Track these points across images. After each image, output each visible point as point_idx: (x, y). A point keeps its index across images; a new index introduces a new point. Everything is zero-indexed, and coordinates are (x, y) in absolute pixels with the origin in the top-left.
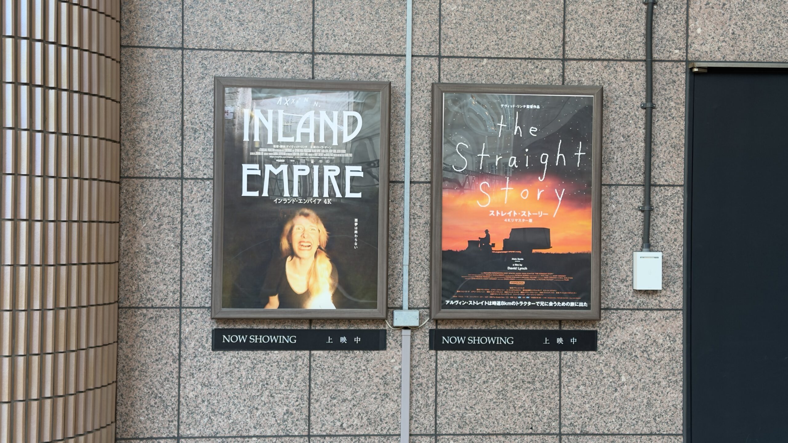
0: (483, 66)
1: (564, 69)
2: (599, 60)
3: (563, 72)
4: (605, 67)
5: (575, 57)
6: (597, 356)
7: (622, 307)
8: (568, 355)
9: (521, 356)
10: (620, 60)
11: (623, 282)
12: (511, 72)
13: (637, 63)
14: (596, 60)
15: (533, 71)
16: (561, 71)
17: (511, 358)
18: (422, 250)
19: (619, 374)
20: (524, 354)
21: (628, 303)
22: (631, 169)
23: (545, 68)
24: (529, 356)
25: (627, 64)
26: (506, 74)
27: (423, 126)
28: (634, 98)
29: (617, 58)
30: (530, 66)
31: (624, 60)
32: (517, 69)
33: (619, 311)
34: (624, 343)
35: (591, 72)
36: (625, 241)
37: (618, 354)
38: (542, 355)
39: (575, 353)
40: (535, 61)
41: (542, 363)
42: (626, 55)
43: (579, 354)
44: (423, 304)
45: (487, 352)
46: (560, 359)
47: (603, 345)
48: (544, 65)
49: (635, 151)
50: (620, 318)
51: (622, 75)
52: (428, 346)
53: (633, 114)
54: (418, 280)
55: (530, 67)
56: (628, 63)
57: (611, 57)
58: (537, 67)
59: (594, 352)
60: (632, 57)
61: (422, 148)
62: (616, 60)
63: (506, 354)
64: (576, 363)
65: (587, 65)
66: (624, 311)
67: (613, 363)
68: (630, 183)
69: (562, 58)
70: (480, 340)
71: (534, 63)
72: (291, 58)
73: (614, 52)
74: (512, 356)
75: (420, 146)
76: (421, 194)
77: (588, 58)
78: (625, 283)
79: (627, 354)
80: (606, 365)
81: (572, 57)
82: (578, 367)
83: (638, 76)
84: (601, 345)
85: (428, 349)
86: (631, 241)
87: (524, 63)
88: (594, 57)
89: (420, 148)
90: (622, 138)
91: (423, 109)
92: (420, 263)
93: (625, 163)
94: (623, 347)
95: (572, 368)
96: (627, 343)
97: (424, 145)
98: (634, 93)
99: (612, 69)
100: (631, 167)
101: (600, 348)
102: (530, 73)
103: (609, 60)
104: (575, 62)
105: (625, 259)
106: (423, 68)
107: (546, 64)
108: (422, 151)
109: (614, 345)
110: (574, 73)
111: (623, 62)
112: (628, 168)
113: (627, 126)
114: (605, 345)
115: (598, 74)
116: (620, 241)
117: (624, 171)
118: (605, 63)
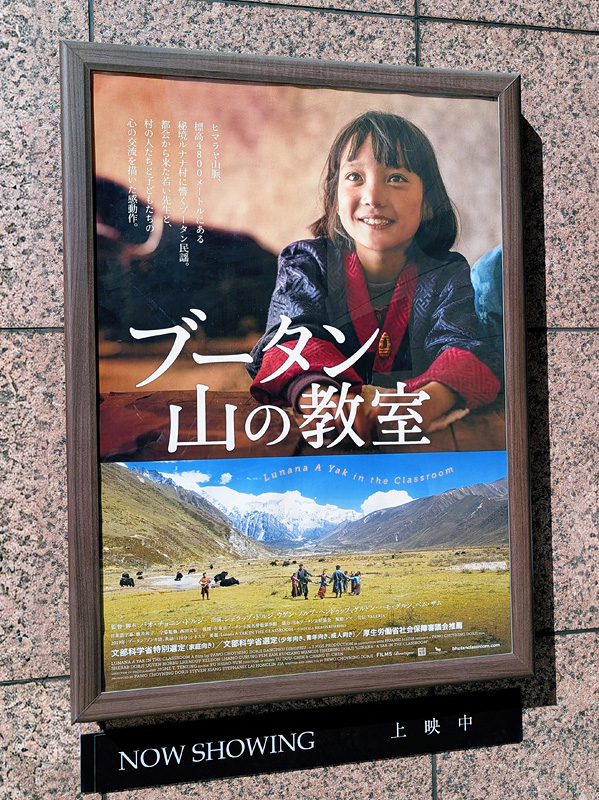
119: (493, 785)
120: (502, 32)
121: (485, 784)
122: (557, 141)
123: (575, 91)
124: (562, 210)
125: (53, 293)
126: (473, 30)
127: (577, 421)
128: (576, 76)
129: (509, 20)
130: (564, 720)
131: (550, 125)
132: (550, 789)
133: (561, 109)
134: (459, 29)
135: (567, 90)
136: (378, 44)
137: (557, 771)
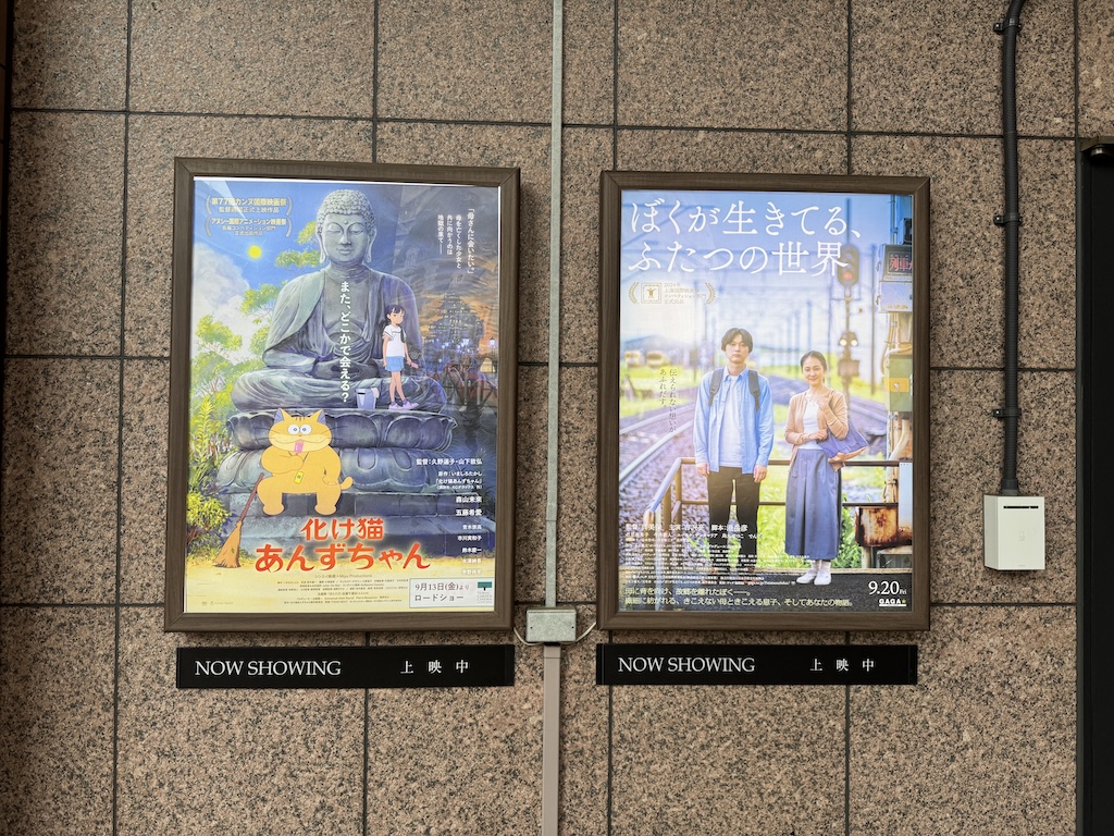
0: (697, 144)
1: (849, 150)
2: (915, 134)
3: (849, 156)
4: (927, 148)
5: (871, 129)
6: (918, 694)
7: (963, 600)
8: (864, 692)
9: (773, 696)
10: (955, 136)
11: (964, 553)
12: (751, 155)
13: (986, 141)
14: (909, 134)
15: (792, 155)
16: (845, 154)
17: (754, 700)
18: (581, 491)
19: (958, 728)
20: (780, 691)
21: (975, 592)
22: (977, 339)
23: (814, 149)
24: (788, 696)
25: (966, 143)
26: (740, 159)
27: (584, 259)
28: (981, 206)
29: (947, 132)
30: (788, 146)
31: (961, 135)
32: (763, 150)
33: (958, 608)
34: (967, 668)
35: (900, 156)
36: (967, 474)
37: (957, 691)
38: (813, 694)
39: (876, 688)
40: (796, 135)
41: (813, 709)
42: (965, 126)
43: (884, 691)
44: (585, 596)
45: (706, 688)
46: (848, 701)
47: (927, 673)
48: (812, 144)
49: (984, 305)
50: (960, 621)
51: (957, 163)
52: (594, 677)
53: (979, 235)
54: (574, 550)
55: (786, 147)
56: (969, 140)
57: (937, 130)
58: (800, 146)
59: (912, 687)
60: (976, 130)
61: (582, 301)
62: (948, 135)
63: (743, 692)
64: (877, 708)
65: (892, 142)
66: (968, 608)
67: (948, 705)
68: (976, 365)
69: (846, 130)
70: (690, 665)
71: (794, 139)
72: (332, 128)
73: (943, 119)
74: (756, 696)
75: (579, 297)
76: (580, 386)
77: (895, 130)
78: (969, 555)
79: (973, 689)
80: (934, 710)
81: (864, 128)
82: (882, 716)
83: (987, 166)
84: (924, 672)
85: (594, 683)
86: (979, 474)
87: (776, 139)
88: (906, 129)
89: (577, 300)
90: (961, 281)
91: (584, 225)
92: (578, 516)
93: (966, 326)
94: (965, 676)
95: (871, 717)
96: (974, 669)
97: (586, 294)
98: (982, 196)
99: (940, 150)
100: (978, 334)
101: (923, 679)
102: (787, 157)
103: (933, 134)
104: (871, 137)
105: (968, 509)
106: (584, 148)
107: (816, 141)
108: (583, 307)
109: (948, 672)
110: (870, 159)
111: (959, 139)
112: (973, 337)
113: (969, 259)
114: (931, 674)
115: (914, 159)
116: (958, 475)
117: (964, 341)
118: (927, 140)
119: (894, 717)
120: (916, 140)
121: (887, 714)
122: (959, 222)
123: (974, 182)
124: (961, 276)
125: (585, 340)
126: (893, 139)
127: (970, 441)
128: (976, 171)
129: (922, 130)
130: (952, 672)
131: (954, 210)
132: (939, 724)
133: (963, 197)
134: (882, 140)
135: (967, 183)
136: (819, 154)
137: (945, 711)
